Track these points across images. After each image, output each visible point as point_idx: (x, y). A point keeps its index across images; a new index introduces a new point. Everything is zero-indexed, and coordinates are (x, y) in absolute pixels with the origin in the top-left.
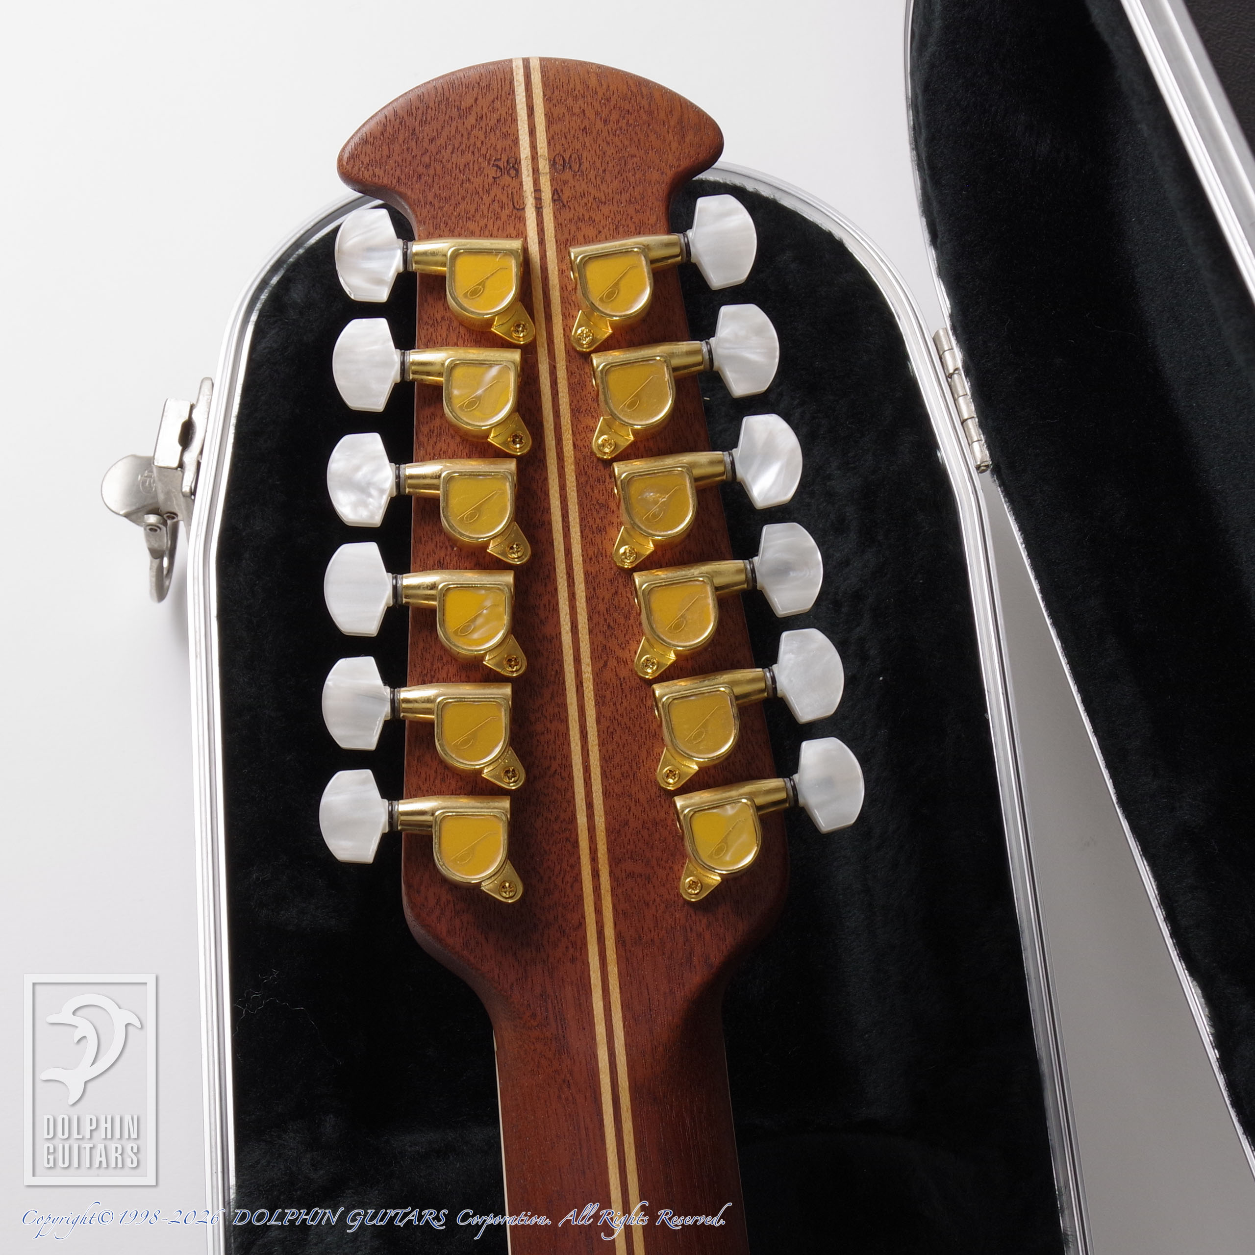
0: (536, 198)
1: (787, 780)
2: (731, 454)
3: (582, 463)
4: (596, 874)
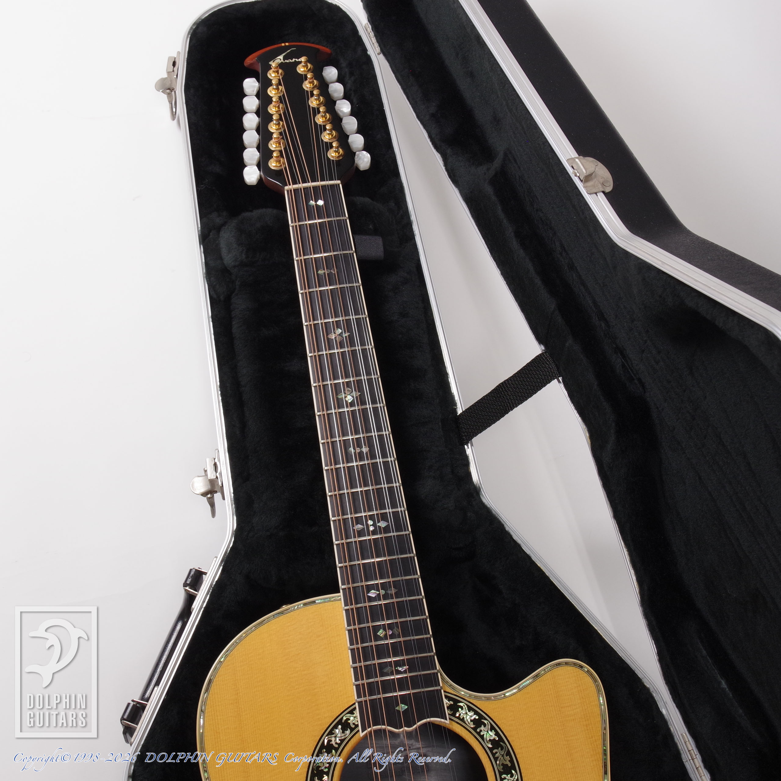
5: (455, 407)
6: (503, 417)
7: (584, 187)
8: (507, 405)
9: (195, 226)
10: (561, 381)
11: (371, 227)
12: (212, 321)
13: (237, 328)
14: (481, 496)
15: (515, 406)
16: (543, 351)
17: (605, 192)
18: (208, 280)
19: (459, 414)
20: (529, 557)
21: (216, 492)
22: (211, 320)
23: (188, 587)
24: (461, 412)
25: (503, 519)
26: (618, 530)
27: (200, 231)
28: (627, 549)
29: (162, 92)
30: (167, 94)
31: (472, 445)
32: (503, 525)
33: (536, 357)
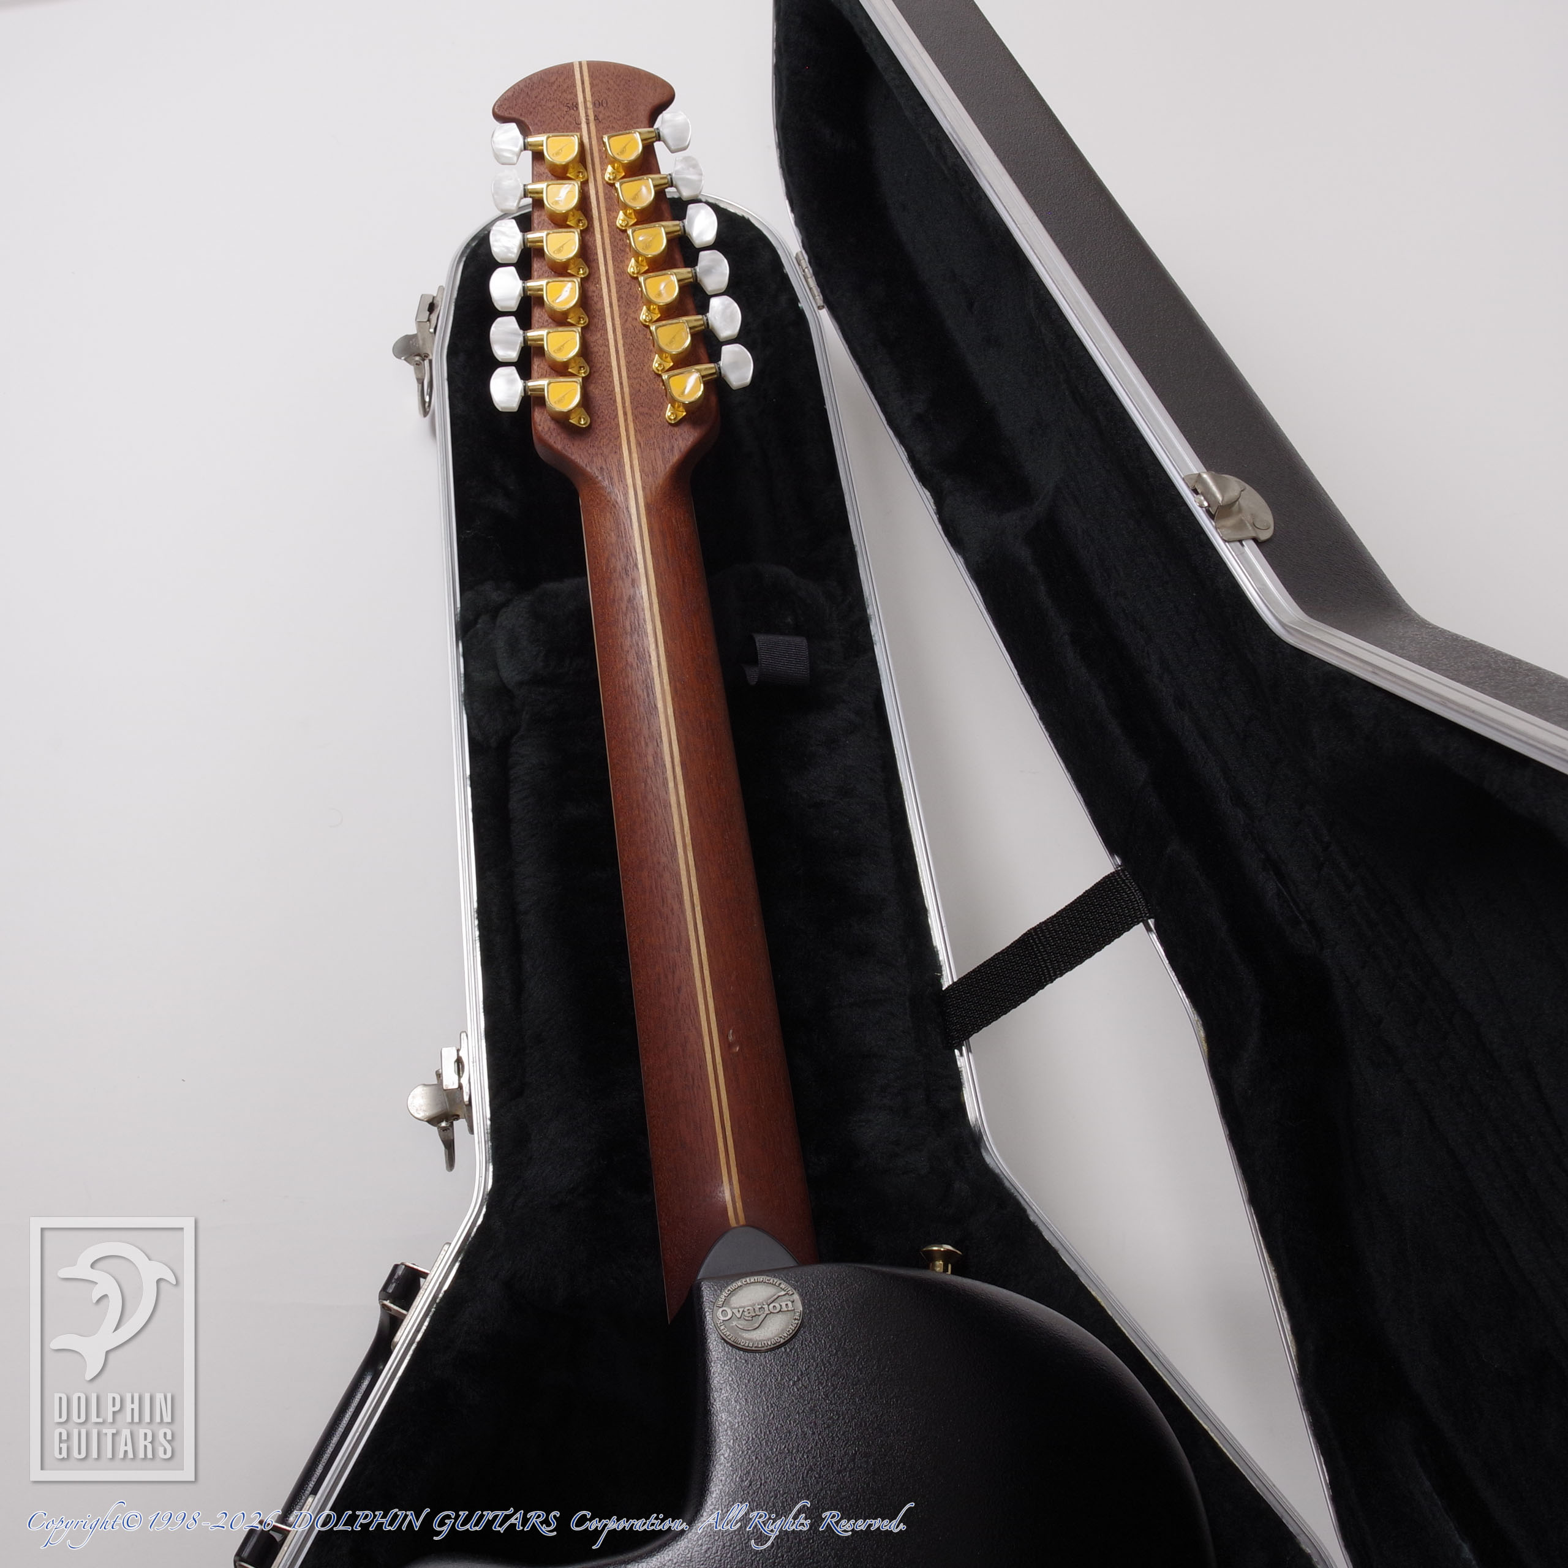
0: (586, 119)
1: (716, 364)
2: (683, 222)
3: (612, 233)
4: (625, 414)
5: (939, 974)
6: (1034, 995)
7: (1216, 528)
8: (1042, 971)
9: (449, 605)
10: (1152, 927)
11: (789, 620)
12: (471, 786)
13: (518, 804)
14: (983, 1151)
15: (1059, 974)
16: (1117, 868)
17: (1257, 541)
18: (468, 706)
19: (947, 988)
20: (1074, 1277)
21: (457, 1117)
22: (468, 782)
23: (388, 1301)
24: (951, 983)
25: (1025, 1197)
26: (1257, 1228)
27: (459, 616)
28: (1274, 1266)
29: (405, 360)
30: (413, 365)
31: (969, 1050)
32: (1024, 1211)
33: (1104, 878)
